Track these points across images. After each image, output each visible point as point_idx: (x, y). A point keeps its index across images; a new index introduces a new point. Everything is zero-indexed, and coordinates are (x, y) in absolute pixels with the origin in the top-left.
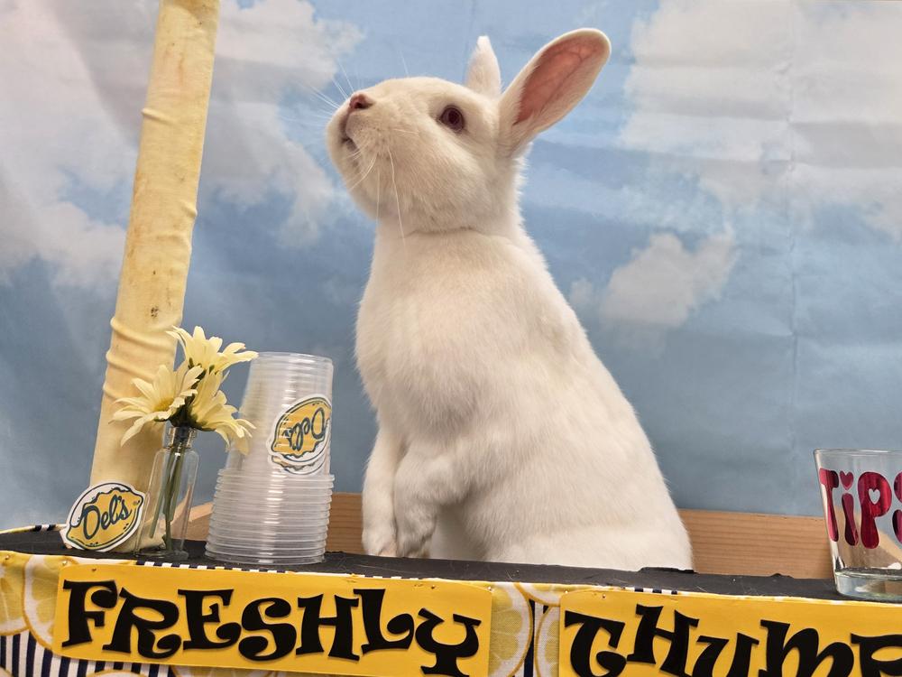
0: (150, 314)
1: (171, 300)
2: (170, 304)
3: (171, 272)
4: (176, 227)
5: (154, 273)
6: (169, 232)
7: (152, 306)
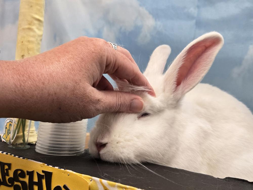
0: (21, 57)
1: (30, 52)
2: (29, 53)
3: (29, 41)
4: (30, 24)
5: (22, 42)
6: (27, 26)
7: (22, 54)
